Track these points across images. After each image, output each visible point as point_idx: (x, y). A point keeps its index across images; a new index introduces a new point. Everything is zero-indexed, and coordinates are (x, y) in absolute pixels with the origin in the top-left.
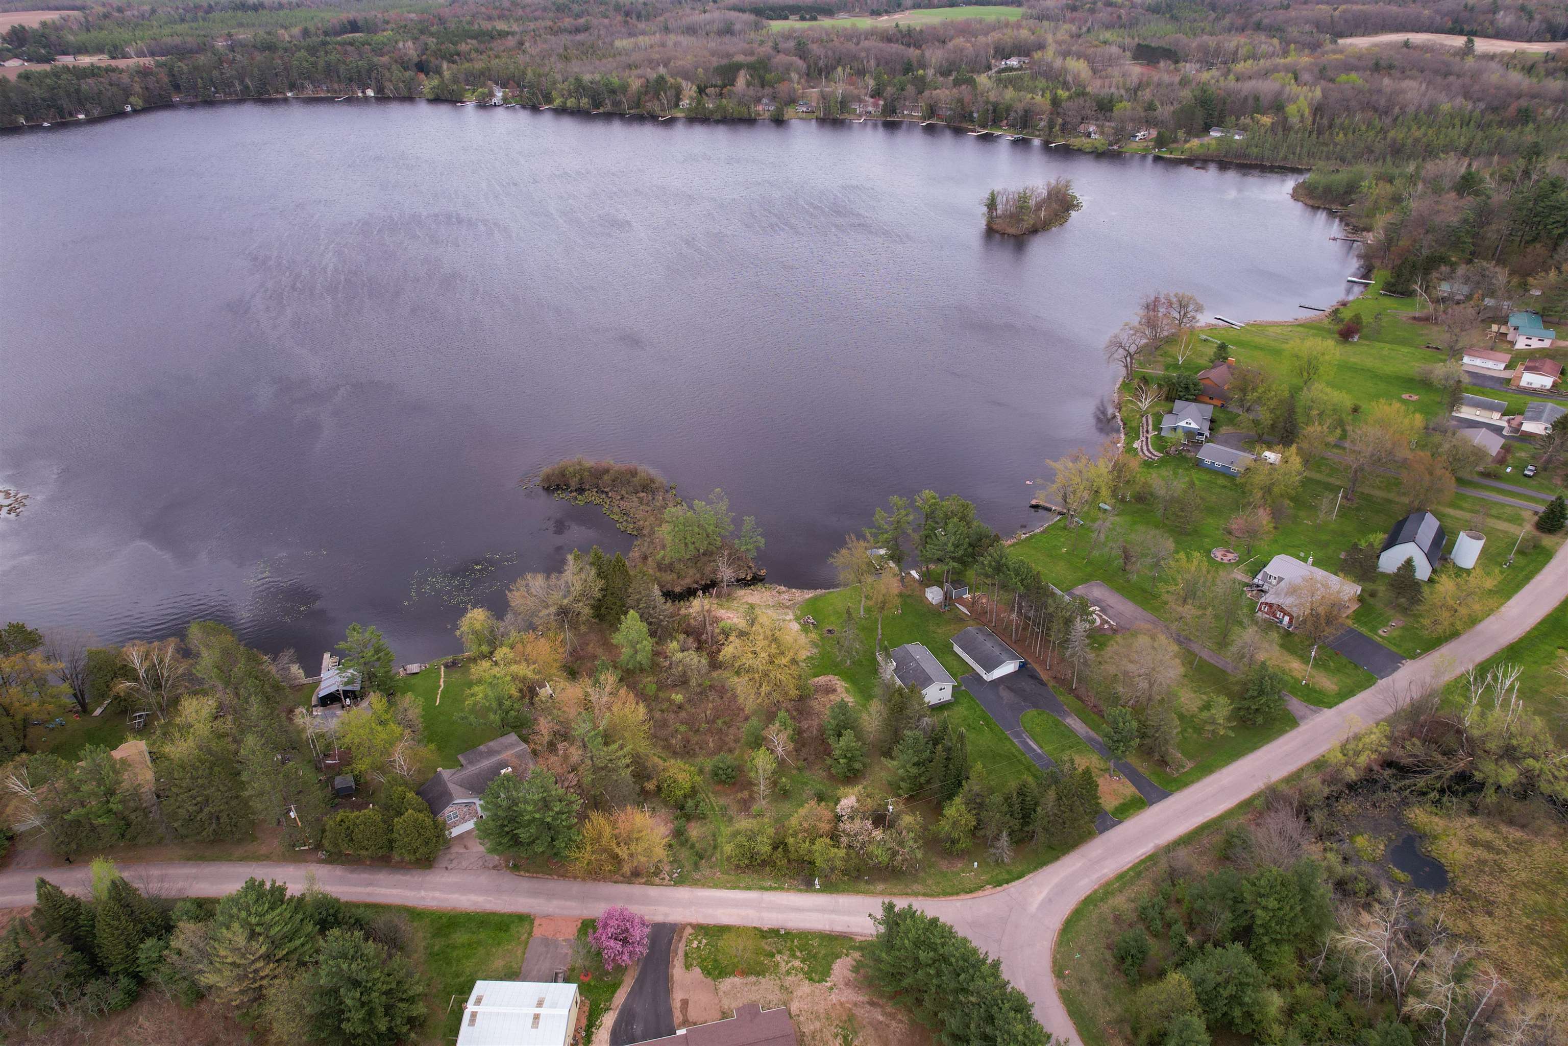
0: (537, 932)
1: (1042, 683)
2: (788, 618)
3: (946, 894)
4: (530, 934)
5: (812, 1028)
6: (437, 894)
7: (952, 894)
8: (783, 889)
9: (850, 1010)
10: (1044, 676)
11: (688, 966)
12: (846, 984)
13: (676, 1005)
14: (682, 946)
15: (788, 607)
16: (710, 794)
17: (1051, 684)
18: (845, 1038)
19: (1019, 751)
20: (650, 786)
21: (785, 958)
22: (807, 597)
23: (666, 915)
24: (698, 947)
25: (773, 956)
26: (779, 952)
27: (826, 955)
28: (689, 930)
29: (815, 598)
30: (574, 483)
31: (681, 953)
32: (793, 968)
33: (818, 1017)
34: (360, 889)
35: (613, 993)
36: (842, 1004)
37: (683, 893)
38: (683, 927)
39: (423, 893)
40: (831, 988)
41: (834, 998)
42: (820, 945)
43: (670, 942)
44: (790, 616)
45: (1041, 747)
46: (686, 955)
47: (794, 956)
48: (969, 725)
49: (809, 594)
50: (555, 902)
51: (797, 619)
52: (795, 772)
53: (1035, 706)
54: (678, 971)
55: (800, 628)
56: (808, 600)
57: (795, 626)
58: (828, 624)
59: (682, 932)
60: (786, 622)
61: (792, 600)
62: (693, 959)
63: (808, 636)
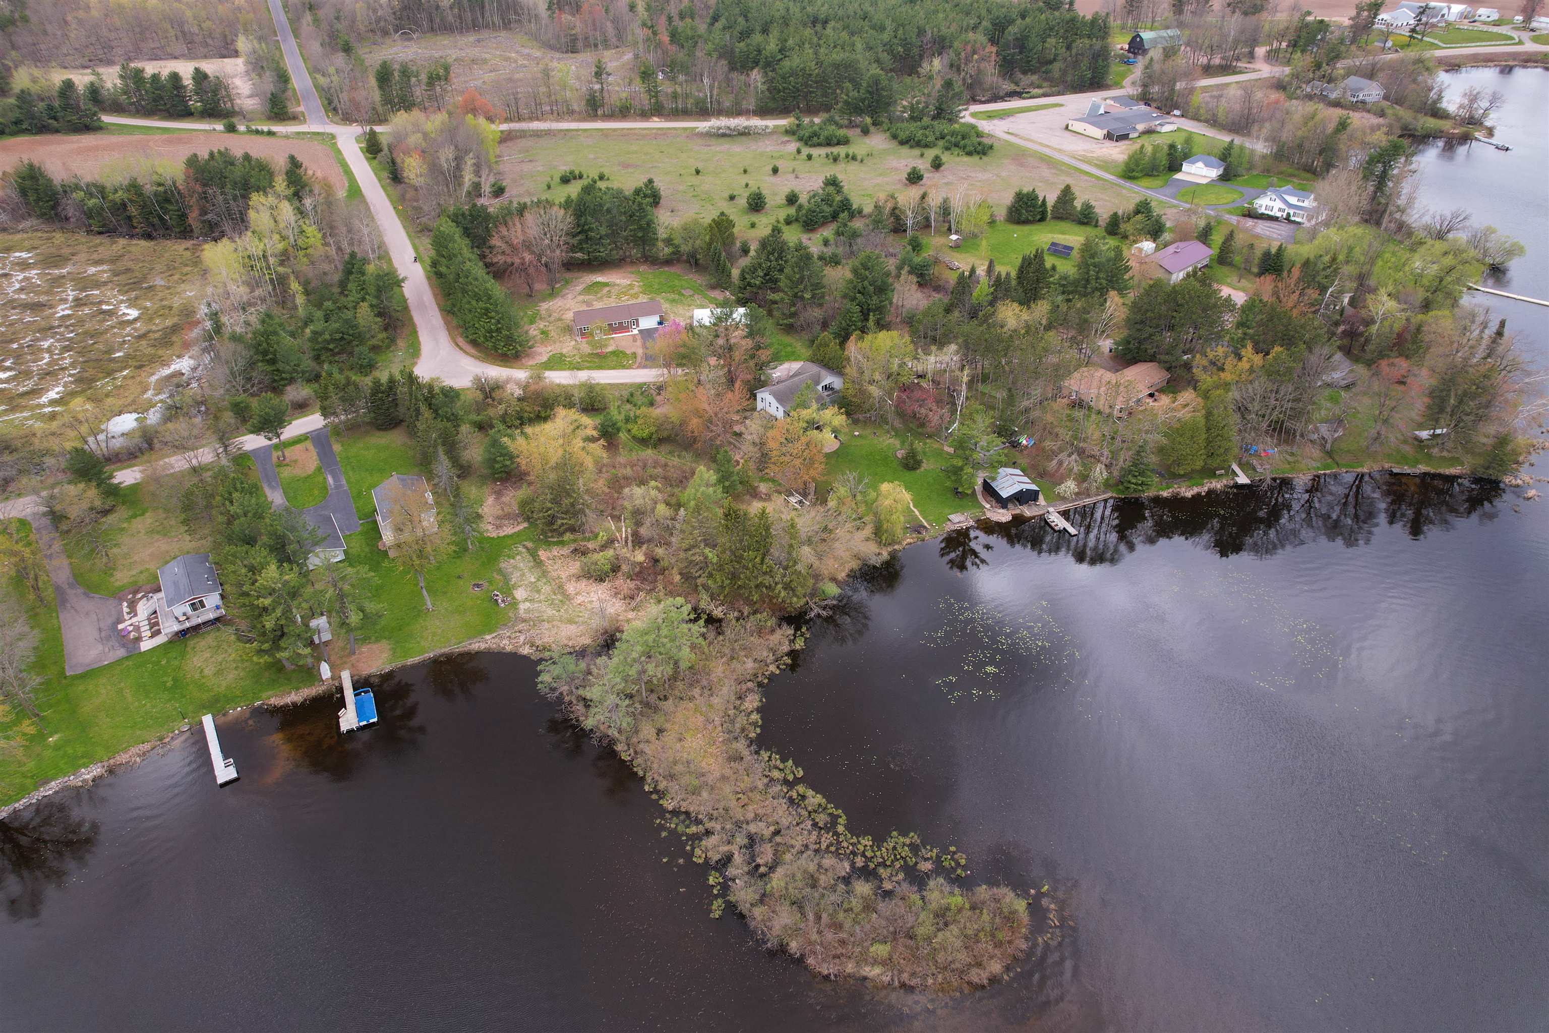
2: (528, 604)
5: (565, 338)
9: (541, 345)
11: (634, 353)
13: (639, 341)
14: (639, 361)
15: (524, 621)
18: (547, 337)
21: (575, 361)
24: (628, 361)
25: (583, 361)
27: (552, 362)
28: (635, 367)
31: (639, 358)
32: (572, 357)
33: (560, 341)
36: (546, 347)
37: (640, 380)
38: (638, 368)
40: (550, 352)
41: (550, 349)
44: (523, 607)
46: (636, 358)
47: (570, 361)
51: (514, 604)
54: (640, 351)
55: (515, 592)
56: (490, 632)
57: (520, 594)
58: (478, 597)
59: (639, 365)
60: (530, 599)
61: (516, 632)
62: (631, 357)
63: (507, 583)
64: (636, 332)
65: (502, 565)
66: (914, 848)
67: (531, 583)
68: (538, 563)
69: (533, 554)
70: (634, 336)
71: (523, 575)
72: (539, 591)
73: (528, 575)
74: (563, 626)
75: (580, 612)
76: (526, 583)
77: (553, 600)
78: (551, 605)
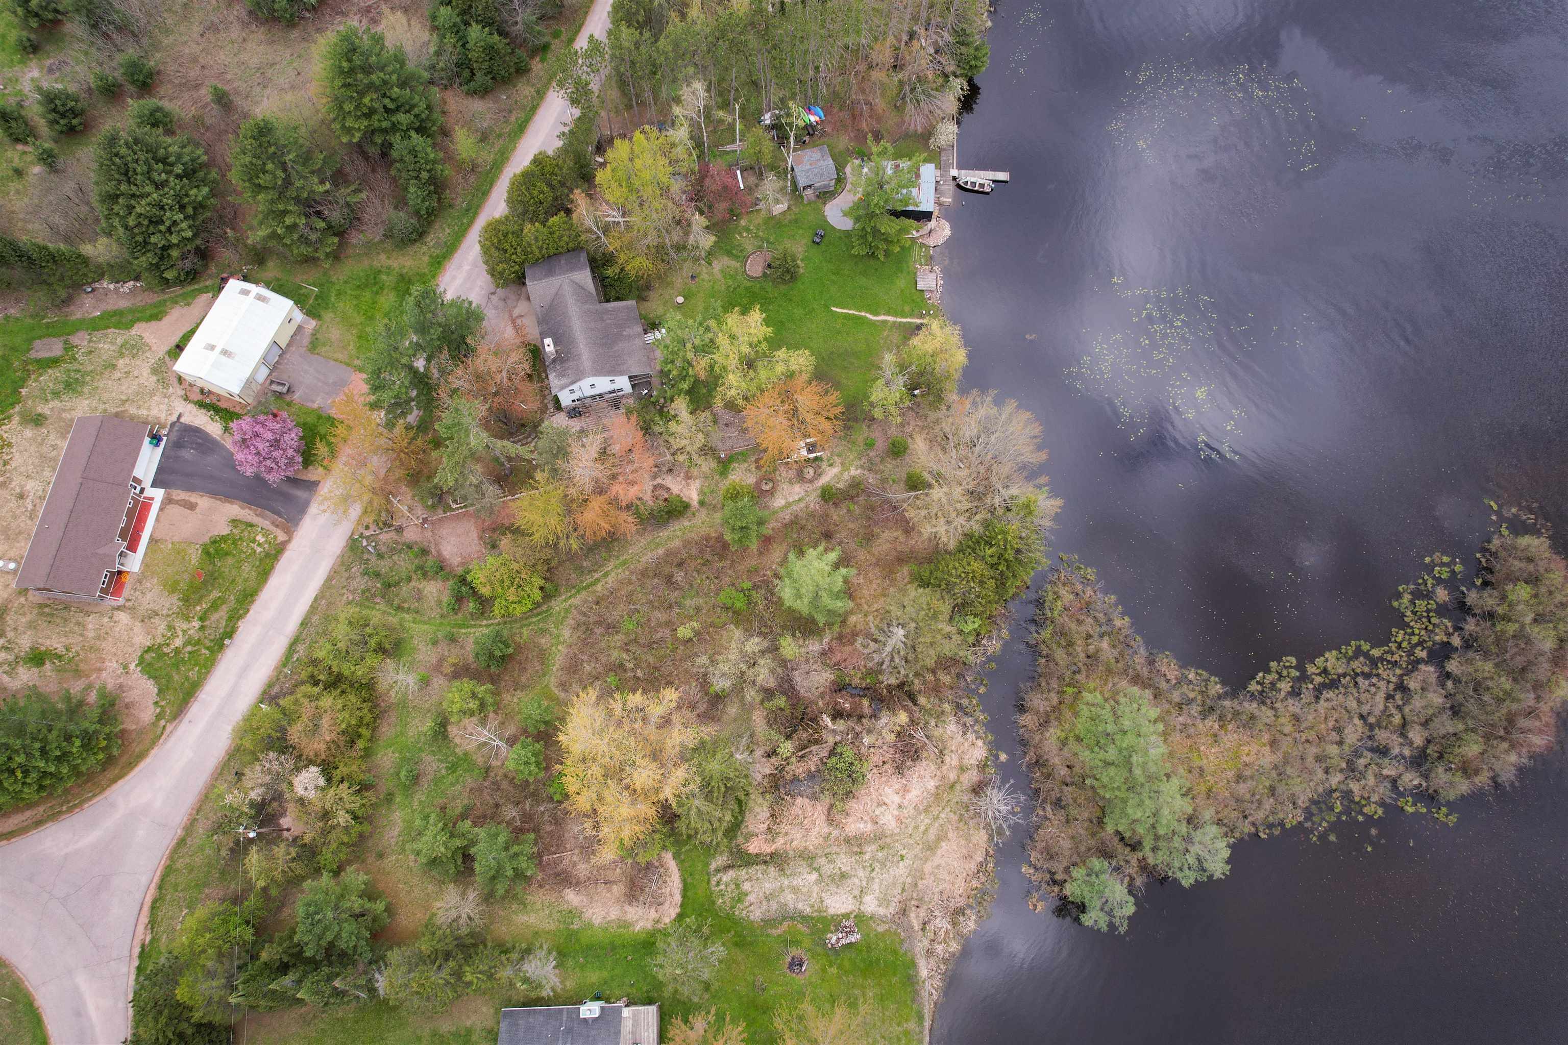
0: (360, 378)
3: (169, 870)
4: (362, 370)
5: (90, 626)
7: (163, 879)
8: (284, 665)
9: (88, 676)
11: (235, 522)
12: (121, 686)
13: (193, 498)
14: (266, 524)
15: (904, 912)
18: (59, 657)
21: (191, 632)
23: (316, 517)
24: (254, 541)
25: (202, 619)
26: (202, 628)
27: (169, 678)
28: (281, 537)
31: (256, 520)
32: (175, 636)
33: (98, 638)
36: (100, 670)
37: (336, 544)
38: (289, 533)
40: (126, 667)
41: (112, 665)
42: (187, 678)
43: (275, 513)
44: (870, 905)
46: (252, 525)
47: (188, 642)
51: (861, 919)
54: (235, 510)
55: (831, 911)
56: (913, 965)
57: (839, 905)
58: (824, 970)
59: (283, 529)
60: (856, 892)
61: (923, 930)
62: (243, 531)
63: (804, 918)
64: (158, 494)
65: (756, 914)
66: (1417, 595)
67: (818, 882)
68: (776, 860)
69: (743, 859)
70: (168, 501)
71: (795, 890)
72: (843, 876)
73: (797, 882)
74: (939, 860)
75: (916, 827)
76: (816, 889)
77: (873, 859)
78: (883, 865)
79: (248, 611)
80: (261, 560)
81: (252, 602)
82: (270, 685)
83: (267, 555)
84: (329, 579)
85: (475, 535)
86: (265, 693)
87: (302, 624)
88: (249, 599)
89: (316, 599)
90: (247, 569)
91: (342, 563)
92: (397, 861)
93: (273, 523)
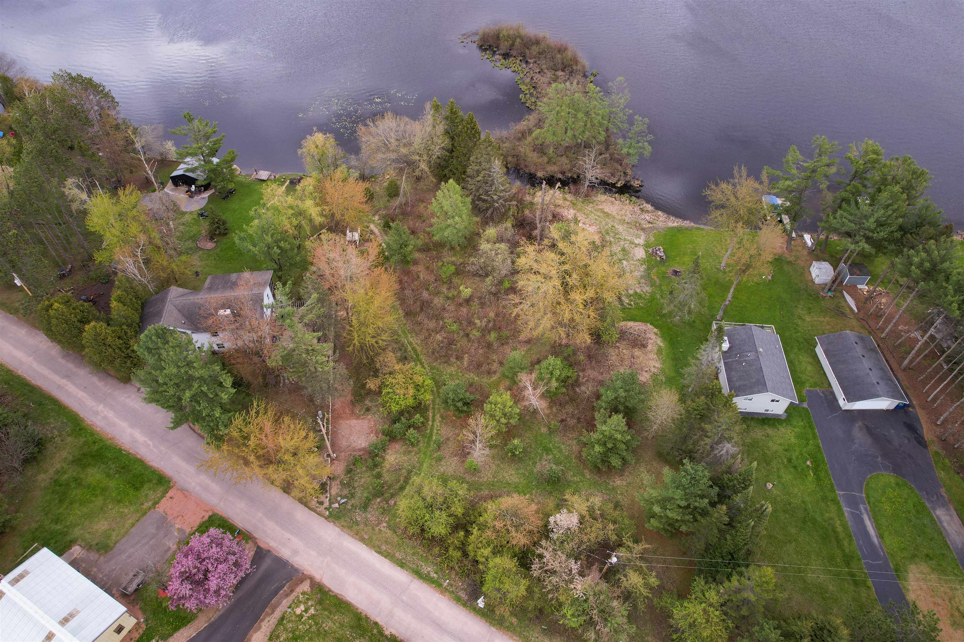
0: (164, 505)
1: (921, 442)
2: (637, 241)
4: (156, 503)
6: (110, 414)
8: (440, 586)
10: (928, 433)
11: (272, 638)
14: (286, 602)
15: (643, 229)
16: (438, 417)
17: (934, 448)
19: (845, 527)
20: (372, 384)
22: (671, 224)
23: (295, 552)
24: (301, 616)
28: (305, 587)
29: (679, 230)
30: (504, 46)
31: (278, 614)
34: (56, 379)
35: (176, 629)
37: (330, 533)
38: (303, 578)
39: (101, 407)
43: (276, 592)
44: (641, 241)
45: (881, 536)
46: (282, 618)
48: (790, 460)
49: (674, 223)
50: (204, 478)
51: (647, 246)
52: (544, 430)
53: (897, 470)
54: (258, 636)
55: (644, 257)
56: (671, 228)
57: (640, 253)
58: (678, 263)
59: (297, 585)
60: (633, 246)
61: (652, 223)
62: (286, 629)
63: (648, 269)
65: (648, 289)
67: (627, 260)
71: (632, 271)
72: (623, 250)
73: (628, 269)
74: (614, 213)
75: (596, 219)
76: (632, 262)
77: (614, 238)
78: (616, 234)
79: (376, 623)
80: (324, 609)
81: (367, 618)
82: (458, 600)
83: (320, 602)
84: (362, 540)
85: (354, 421)
86: (465, 605)
87: (402, 567)
88: (364, 623)
89: (380, 553)
90: (330, 624)
91: (350, 528)
92: (622, 494)
93: (287, 595)
